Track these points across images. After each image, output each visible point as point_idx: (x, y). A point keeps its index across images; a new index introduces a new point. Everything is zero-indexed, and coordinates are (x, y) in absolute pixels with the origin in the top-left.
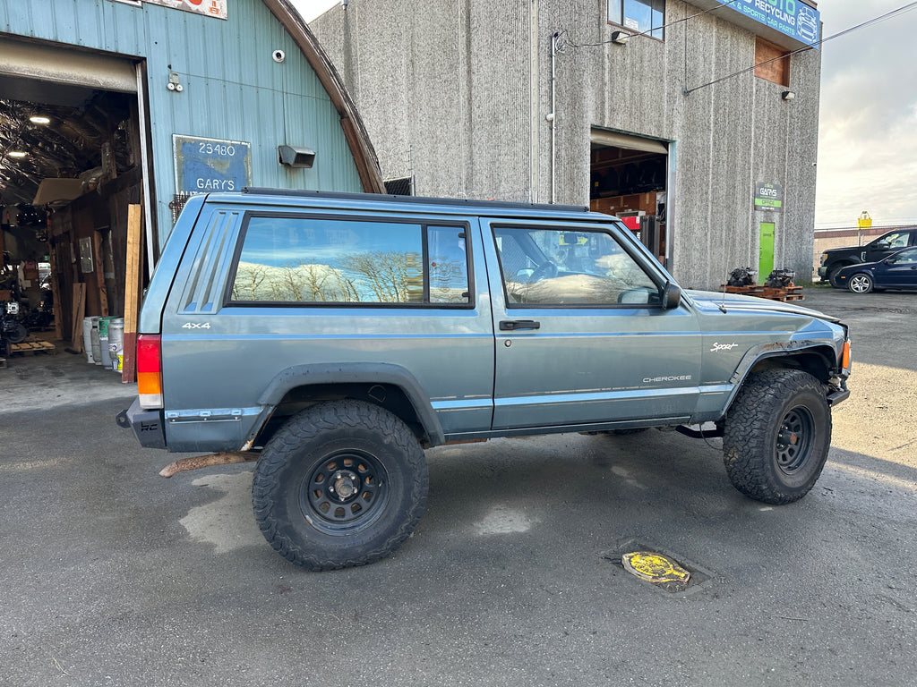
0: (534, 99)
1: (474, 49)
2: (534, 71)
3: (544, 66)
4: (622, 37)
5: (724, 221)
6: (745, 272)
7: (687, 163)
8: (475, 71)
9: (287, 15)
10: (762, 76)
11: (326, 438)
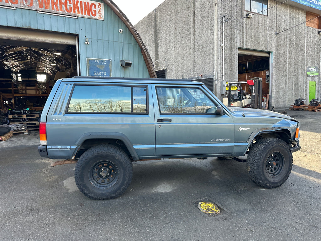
0: (216, 39)
1: (196, 23)
2: (216, 30)
3: (220, 27)
4: (250, 16)
5: (294, 81)
6: (301, 100)
7: (278, 60)
8: (196, 31)
9: (122, 17)
10: (309, 26)
11: (96, 157)
